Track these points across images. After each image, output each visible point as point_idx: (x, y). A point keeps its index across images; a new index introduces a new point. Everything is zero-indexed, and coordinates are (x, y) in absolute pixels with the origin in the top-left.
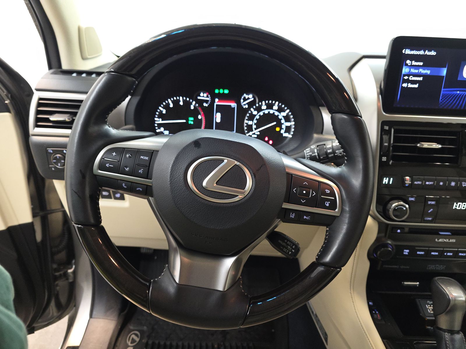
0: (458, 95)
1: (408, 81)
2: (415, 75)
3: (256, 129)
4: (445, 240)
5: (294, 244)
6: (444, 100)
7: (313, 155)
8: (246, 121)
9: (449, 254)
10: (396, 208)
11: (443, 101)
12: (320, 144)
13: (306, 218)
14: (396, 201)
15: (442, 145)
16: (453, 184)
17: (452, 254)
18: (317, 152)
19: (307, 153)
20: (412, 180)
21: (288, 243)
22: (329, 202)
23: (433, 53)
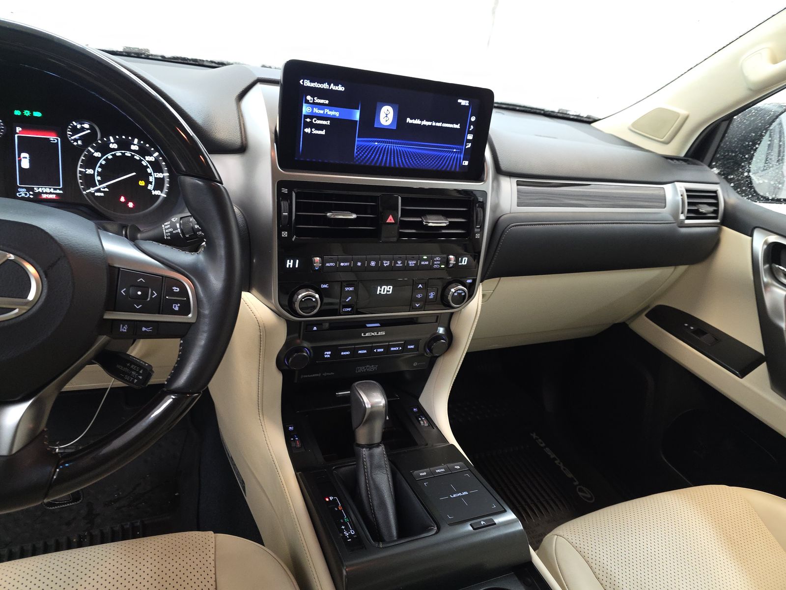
0: (377, 147)
1: (311, 125)
2: (320, 118)
3: (101, 183)
4: (373, 334)
5: (141, 367)
6: (360, 153)
7: (174, 232)
8: (79, 169)
9: (379, 350)
10: (303, 300)
11: (359, 155)
12: (185, 216)
13: (145, 331)
14: (304, 290)
15: (357, 214)
16: (373, 264)
17: (382, 350)
18: (180, 228)
19: (166, 229)
20: (323, 262)
21: (132, 367)
22: (179, 305)
23: (340, 88)
